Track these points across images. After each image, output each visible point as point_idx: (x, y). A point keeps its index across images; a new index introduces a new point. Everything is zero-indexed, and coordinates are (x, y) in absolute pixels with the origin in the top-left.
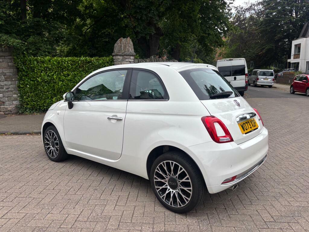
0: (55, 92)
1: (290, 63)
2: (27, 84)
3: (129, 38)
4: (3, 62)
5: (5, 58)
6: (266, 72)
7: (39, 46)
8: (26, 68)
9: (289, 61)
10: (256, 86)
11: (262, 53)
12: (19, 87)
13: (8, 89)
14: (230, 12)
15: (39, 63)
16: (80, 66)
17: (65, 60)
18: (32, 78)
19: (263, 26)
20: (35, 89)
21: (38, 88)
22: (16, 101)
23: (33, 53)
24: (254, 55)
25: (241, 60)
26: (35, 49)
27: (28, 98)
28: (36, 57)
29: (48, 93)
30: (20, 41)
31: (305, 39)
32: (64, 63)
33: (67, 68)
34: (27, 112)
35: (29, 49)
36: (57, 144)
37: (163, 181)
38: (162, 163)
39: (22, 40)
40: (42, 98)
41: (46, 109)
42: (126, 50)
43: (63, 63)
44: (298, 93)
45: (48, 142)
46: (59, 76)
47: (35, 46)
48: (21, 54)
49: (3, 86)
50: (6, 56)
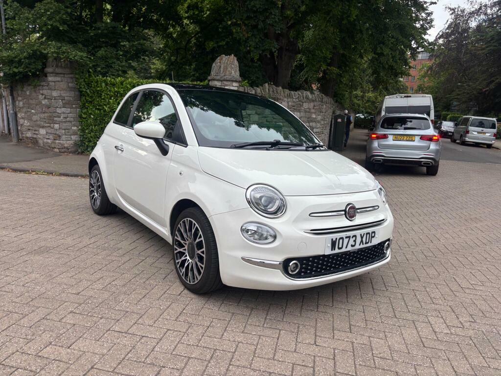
2: (91, 114)
3: (233, 55)
4: (62, 81)
5: (64, 77)
7: (111, 62)
8: (92, 92)
11: (488, 89)
12: (81, 117)
13: (66, 118)
15: (108, 85)
18: (98, 106)
19: (494, 42)
20: (100, 122)
21: (104, 120)
22: (76, 136)
23: (102, 71)
24: (475, 93)
25: (425, 97)
26: (105, 66)
27: (90, 133)
28: (105, 78)
30: (85, 55)
35: (97, 65)
39: (88, 52)
42: (227, 73)
47: (105, 62)
48: (85, 72)
49: (60, 114)
50: (67, 74)
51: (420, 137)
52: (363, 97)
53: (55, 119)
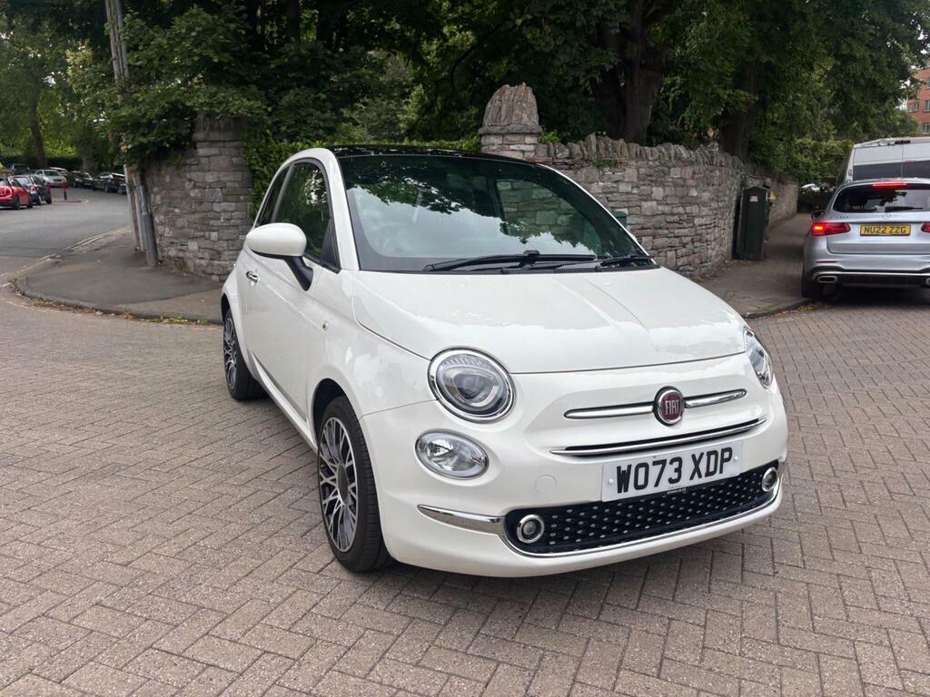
3: (524, 84)
4: (221, 155)
5: (224, 147)
7: (306, 114)
13: (229, 220)
23: (289, 131)
26: (294, 123)
28: (293, 144)
30: (257, 104)
35: (280, 122)
39: (264, 100)
42: (514, 119)
47: (294, 115)
48: (259, 136)
49: (220, 212)
50: (229, 141)
51: (921, 225)
52: (815, 149)
53: (211, 222)
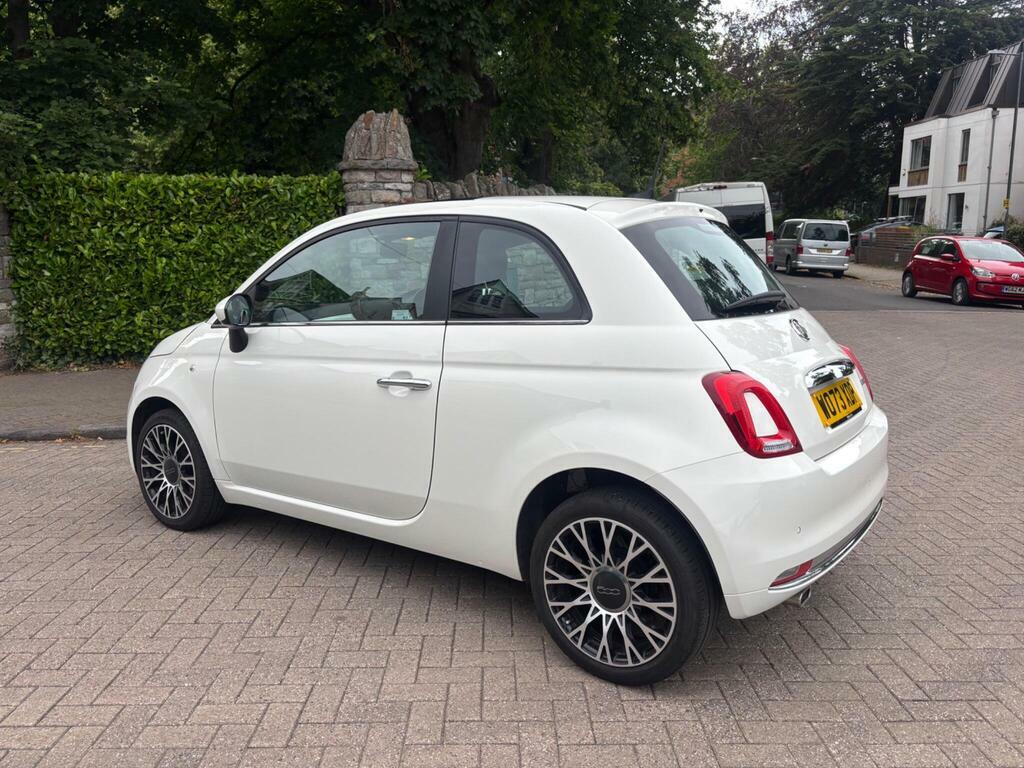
0: (142, 292)
1: (895, 198)
2: (43, 266)
3: (396, 111)
6: (823, 228)
7: (83, 135)
8: (40, 210)
9: (893, 191)
10: (795, 272)
11: (808, 165)
12: (14, 276)
14: (709, 32)
15: (83, 192)
16: (228, 205)
17: (176, 185)
18: (62, 246)
19: (812, 78)
20: (71, 285)
21: (82, 280)
22: (5, 326)
23: (63, 157)
24: (785, 174)
25: (753, 186)
26: (69, 146)
27: (45, 316)
28: (73, 174)
29: (116, 297)
31: (943, 121)
32: (173, 192)
33: (184, 212)
34: (43, 362)
35: (46, 143)
36: (187, 471)
37: (574, 583)
38: (571, 526)
39: (20, 112)
40: (95, 315)
41: (110, 353)
42: (388, 152)
43: (171, 194)
44: (927, 294)
45: (154, 466)
46: (157, 239)
47: (67, 136)
48: (20, 163)
